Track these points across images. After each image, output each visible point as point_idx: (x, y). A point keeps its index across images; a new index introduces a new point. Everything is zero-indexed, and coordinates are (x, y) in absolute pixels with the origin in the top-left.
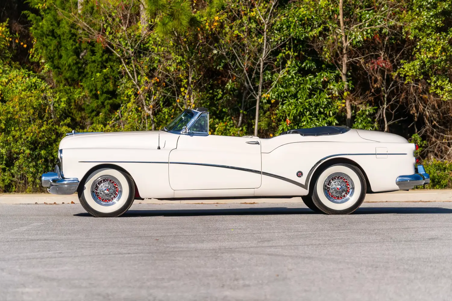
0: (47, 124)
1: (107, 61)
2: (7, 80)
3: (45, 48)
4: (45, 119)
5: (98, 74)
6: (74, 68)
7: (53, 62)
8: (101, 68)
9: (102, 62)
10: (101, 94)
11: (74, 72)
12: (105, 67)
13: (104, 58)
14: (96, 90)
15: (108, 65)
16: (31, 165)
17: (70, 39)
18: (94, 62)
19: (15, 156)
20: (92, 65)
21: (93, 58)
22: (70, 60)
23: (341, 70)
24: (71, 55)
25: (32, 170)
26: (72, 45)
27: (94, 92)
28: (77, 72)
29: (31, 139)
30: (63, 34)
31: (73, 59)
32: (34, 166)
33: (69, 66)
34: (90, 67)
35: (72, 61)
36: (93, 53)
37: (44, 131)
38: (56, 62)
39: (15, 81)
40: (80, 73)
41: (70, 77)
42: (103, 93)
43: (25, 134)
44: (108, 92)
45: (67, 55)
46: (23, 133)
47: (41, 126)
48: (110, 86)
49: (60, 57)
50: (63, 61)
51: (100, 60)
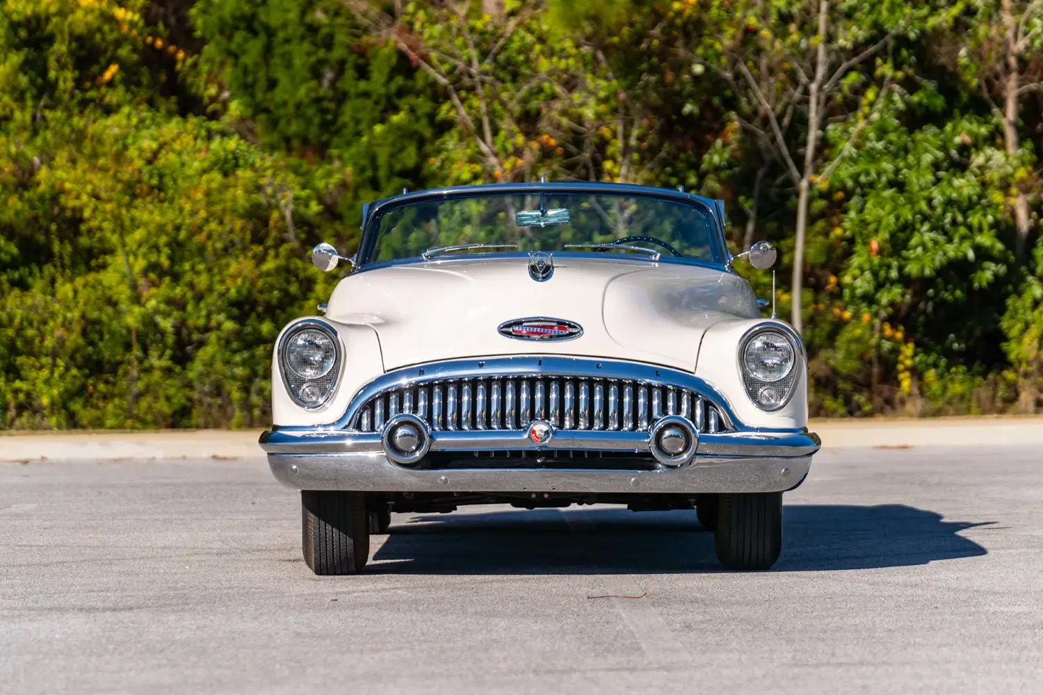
0: (277, 256)
1: (401, 93)
2: (154, 145)
3: (230, 61)
4: (270, 242)
5: (378, 128)
6: (311, 111)
7: (252, 96)
8: (385, 111)
9: (389, 98)
10: (389, 179)
11: (309, 122)
12: (396, 110)
13: (393, 87)
14: (375, 168)
15: (404, 103)
16: (238, 358)
17: (302, 38)
18: (366, 95)
19: (196, 337)
20: (358, 102)
21: (363, 85)
22: (302, 92)
23: (1004, 115)
24: (305, 80)
25: (239, 371)
26: (309, 54)
27: (369, 173)
28: (317, 120)
29: (238, 292)
30: (284, 26)
31: (310, 90)
32: (244, 363)
33: (298, 106)
34: (356, 109)
35: (307, 95)
36: (363, 72)
37: (268, 274)
38: (259, 96)
39: (177, 146)
40: (325, 126)
41: (298, 136)
42: (392, 174)
43: (222, 282)
44: (404, 174)
45: (293, 79)
46: (217, 278)
47: (260, 260)
48: (410, 157)
49: (272, 84)
50: (279, 94)
51: (382, 91)
